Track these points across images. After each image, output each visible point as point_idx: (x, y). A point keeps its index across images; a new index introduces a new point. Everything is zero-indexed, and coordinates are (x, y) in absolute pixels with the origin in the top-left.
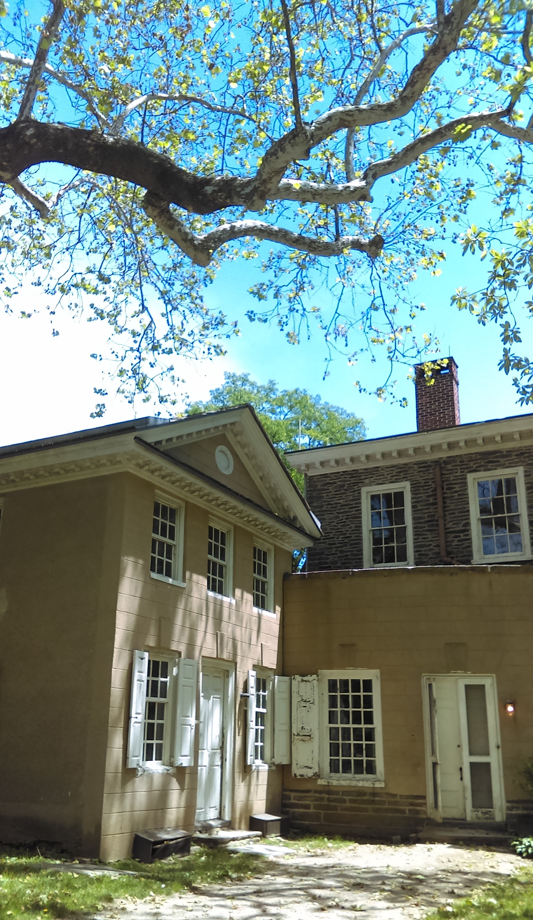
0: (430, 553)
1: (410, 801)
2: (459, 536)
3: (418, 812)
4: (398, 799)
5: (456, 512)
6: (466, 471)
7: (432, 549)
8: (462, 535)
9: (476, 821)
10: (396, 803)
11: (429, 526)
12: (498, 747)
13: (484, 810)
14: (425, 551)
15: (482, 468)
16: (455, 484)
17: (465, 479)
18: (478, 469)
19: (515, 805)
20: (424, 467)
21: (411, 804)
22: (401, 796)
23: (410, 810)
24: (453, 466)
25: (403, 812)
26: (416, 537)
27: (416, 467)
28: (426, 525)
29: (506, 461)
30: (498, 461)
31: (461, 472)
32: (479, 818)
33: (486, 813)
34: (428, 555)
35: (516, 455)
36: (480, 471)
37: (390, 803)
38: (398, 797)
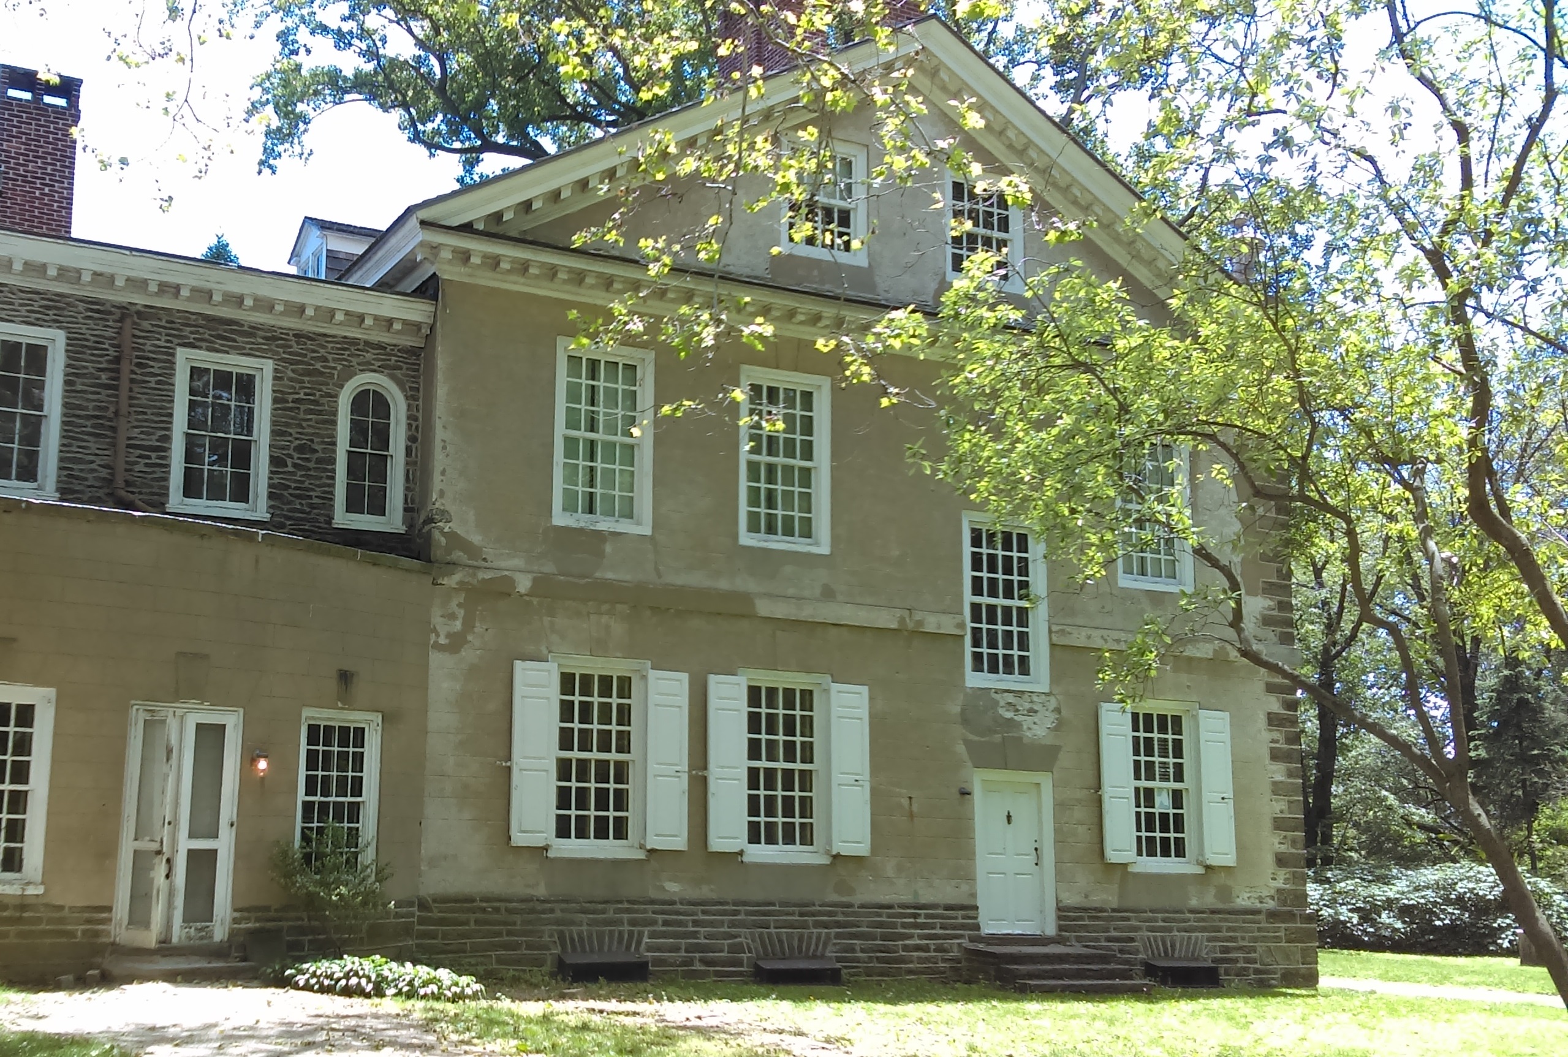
0: (90, 476)
1: (87, 915)
2: (149, 457)
3: (97, 934)
4: (66, 913)
5: (149, 411)
6: (176, 341)
7: (93, 470)
8: (153, 455)
9: (185, 942)
10: (62, 921)
11: (93, 426)
12: (232, 825)
13: (199, 925)
14: (81, 470)
15: (204, 344)
16: (154, 359)
17: (173, 355)
18: (198, 344)
19: (246, 914)
20: (98, 311)
21: (89, 921)
22: (70, 908)
23: (84, 932)
24: (153, 325)
25: (71, 934)
26: (65, 441)
27: (81, 306)
28: (88, 423)
29: (248, 343)
30: (234, 341)
31: (168, 341)
32: (190, 938)
33: (202, 929)
34: (86, 479)
35: (264, 338)
36: (200, 348)
37: (50, 921)
38: (67, 909)
